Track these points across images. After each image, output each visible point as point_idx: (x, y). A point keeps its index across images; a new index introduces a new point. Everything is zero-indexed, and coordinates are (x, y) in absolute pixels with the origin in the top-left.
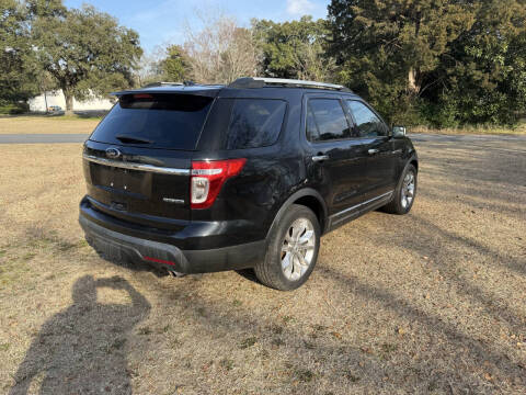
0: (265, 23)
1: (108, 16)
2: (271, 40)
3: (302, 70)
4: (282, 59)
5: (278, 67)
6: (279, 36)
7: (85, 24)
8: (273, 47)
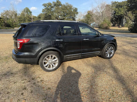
0: (116, 2)
1: (71, 5)
2: (117, 7)
3: (126, 15)
4: (119, 12)
5: (118, 15)
6: (120, 6)
7: (65, 7)
8: (117, 9)
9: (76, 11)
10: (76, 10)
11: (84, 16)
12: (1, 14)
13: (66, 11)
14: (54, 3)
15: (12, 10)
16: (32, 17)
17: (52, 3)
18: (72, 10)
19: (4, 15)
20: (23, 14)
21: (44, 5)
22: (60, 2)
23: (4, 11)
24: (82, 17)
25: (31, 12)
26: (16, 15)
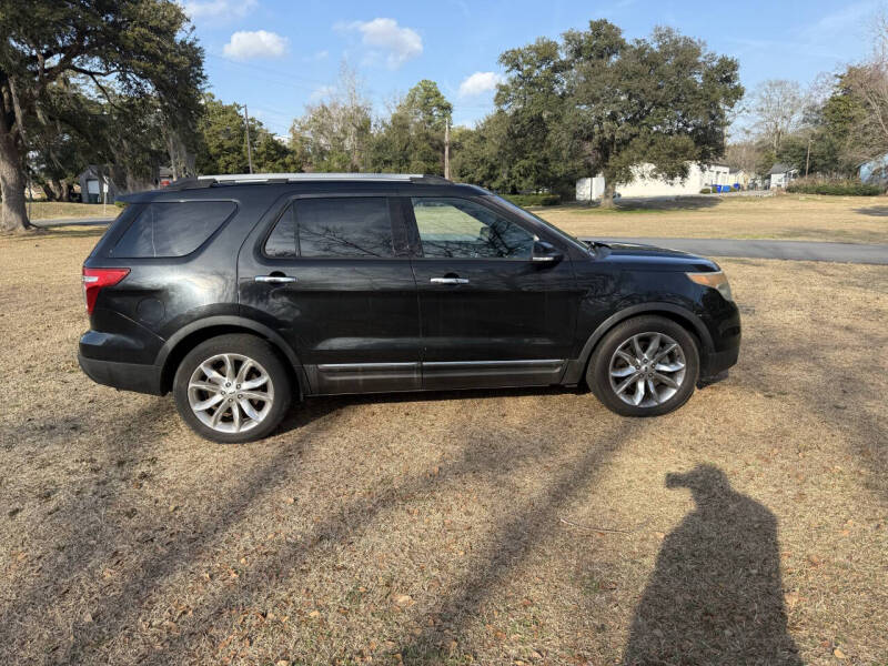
7: (643, 62)
9: (728, 80)
10: (725, 73)
11: (812, 109)
12: (293, 129)
13: (648, 86)
14: (569, 38)
15: (345, 102)
16: (447, 140)
17: (561, 42)
18: (699, 79)
19: (307, 134)
20: (400, 124)
21: (511, 60)
22: (612, 27)
23: (308, 107)
24: (798, 117)
25: (447, 108)
26: (363, 129)
